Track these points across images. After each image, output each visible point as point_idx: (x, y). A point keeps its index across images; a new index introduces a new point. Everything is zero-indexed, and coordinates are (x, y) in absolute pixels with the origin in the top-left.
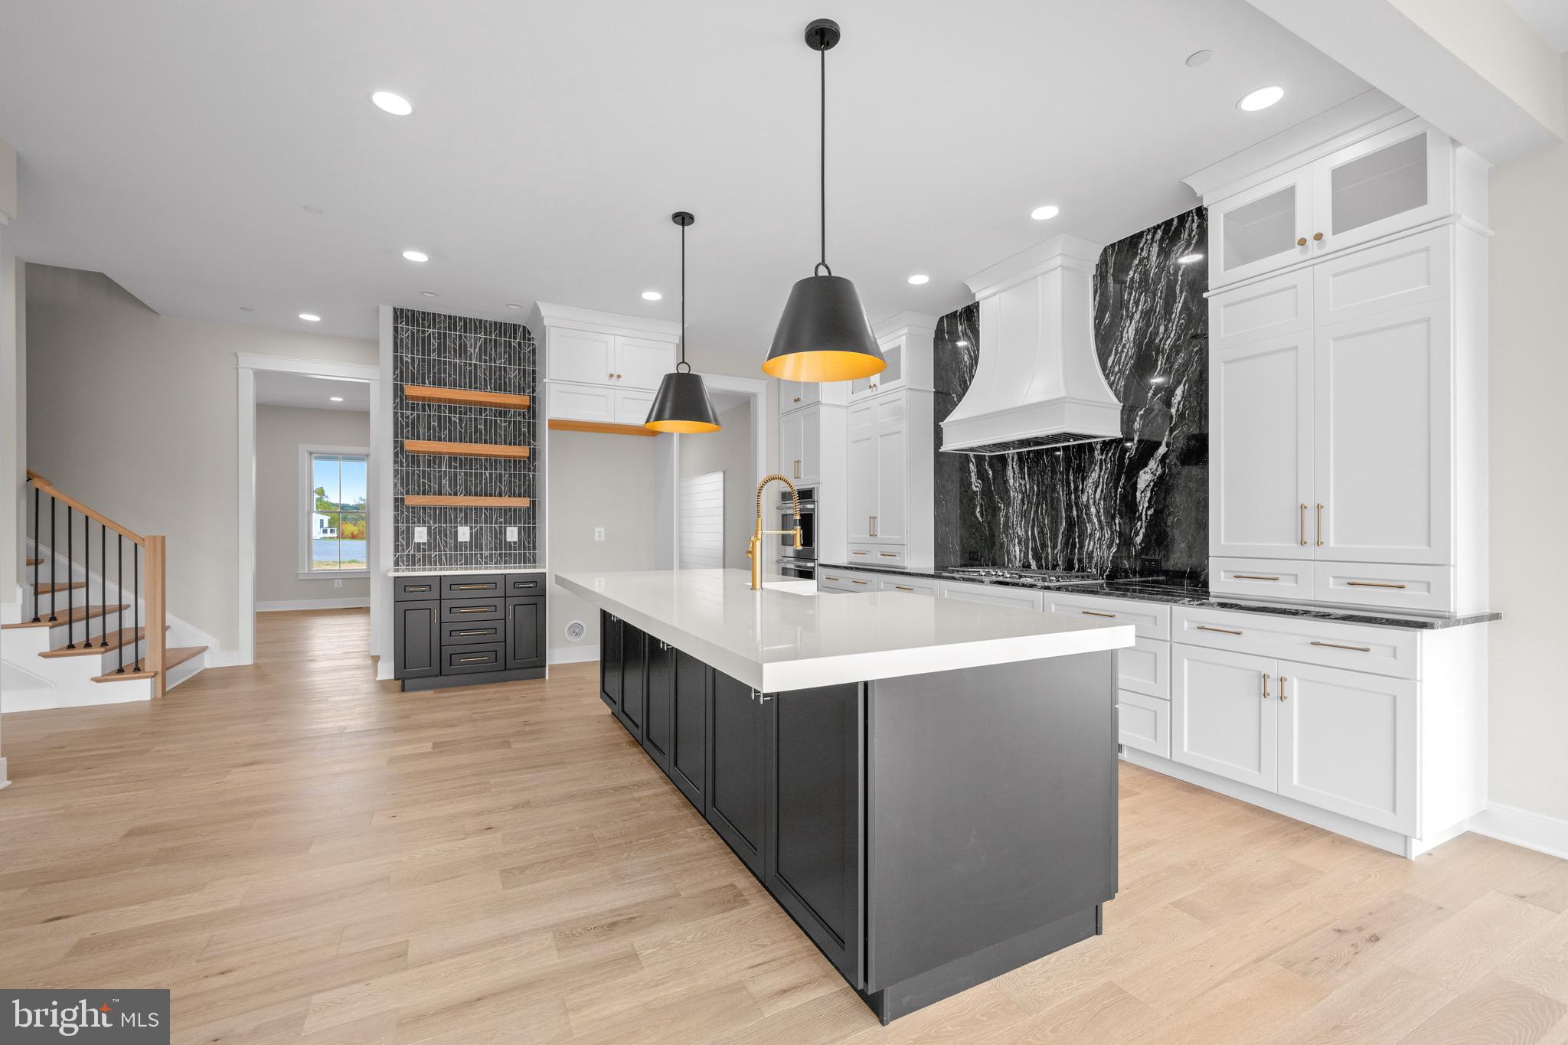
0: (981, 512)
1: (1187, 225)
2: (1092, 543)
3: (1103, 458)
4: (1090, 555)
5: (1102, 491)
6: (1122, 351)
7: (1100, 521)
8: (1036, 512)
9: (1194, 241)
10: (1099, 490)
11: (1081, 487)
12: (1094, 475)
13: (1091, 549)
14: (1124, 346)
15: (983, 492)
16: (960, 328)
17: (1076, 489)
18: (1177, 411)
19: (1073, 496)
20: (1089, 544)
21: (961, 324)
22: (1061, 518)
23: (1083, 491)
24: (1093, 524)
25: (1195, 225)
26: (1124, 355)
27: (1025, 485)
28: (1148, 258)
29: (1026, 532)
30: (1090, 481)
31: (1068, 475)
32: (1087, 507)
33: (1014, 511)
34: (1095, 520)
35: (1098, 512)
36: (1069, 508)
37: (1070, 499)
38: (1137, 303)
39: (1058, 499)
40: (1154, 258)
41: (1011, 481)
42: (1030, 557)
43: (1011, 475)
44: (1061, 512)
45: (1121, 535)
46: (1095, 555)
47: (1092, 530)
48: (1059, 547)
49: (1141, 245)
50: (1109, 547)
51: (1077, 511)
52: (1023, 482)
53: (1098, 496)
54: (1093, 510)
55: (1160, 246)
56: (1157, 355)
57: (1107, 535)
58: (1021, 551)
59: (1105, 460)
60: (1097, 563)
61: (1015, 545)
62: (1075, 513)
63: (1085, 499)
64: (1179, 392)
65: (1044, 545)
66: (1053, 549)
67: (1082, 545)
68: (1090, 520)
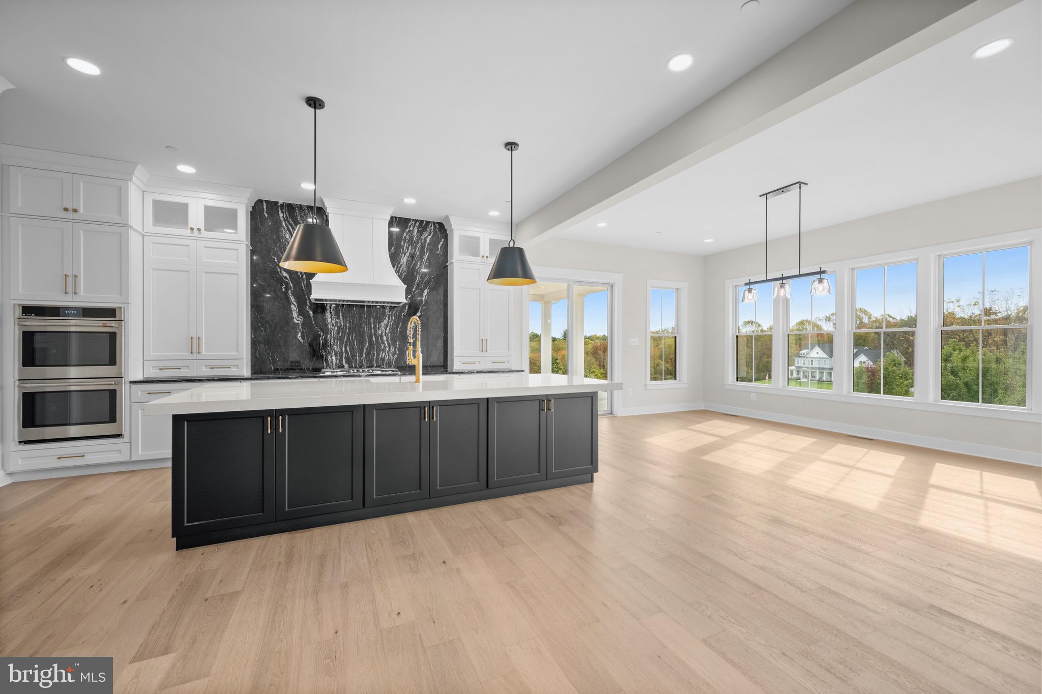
0: (303, 337)
1: (430, 226)
2: (384, 354)
3: (391, 313)
4: (383, 359)
5: (390, 329)
6: (400, 267)
7: (388, 343)
8: (348, 338)
9: (432, 234)
10: (388, 329)
11: (377, 326)
12: (385, 321)
13: (383, 356)
14: (401, 265)
15: (304, 324)
16: (281, 215)
17: (375, 327)
18: (425, 299)
19: (373, 331)
20: (382, 354)
21: (282, 212)
22: (366, 341)
23: (379, 329)
24: (385, 344)
25: (432, 228)
26: (401, 269)
27: (340, 323)
28: (413, 231)
29: (341, 349)
30: (383, 324)
31: (370, 320)
32: (382, 336)
33: (331, 337)
34: (386, 343)
35: (387, 339)
36: (370, 337)
37: (371, 332)
38: (408, 248)
39: (364, 332)
40: (416, 233)
41: (329, 320)
42: (344, 362)
43: (329, 316)
44: (365, 338)
45: (399, 349)
46: (386, 359)
47: (384, 347)
48: (364, 356)
49: (410, 224)
50: (393, 355)
51: (375, 338)
52: (339, 321)
53: (387, 331)
54: (385, 338)
55: (418, 229)
56: (417, 274)
57: (392, 350)
58: (336, 359)
59: (391, 315)
60: (387, 363)
61: (332, 356)
62: (374, 339)
63: (380, 332)
64: (426, 291)
65: (354, 356)
66: (360, 357)
67: (378, 355)
68: (383, 342)
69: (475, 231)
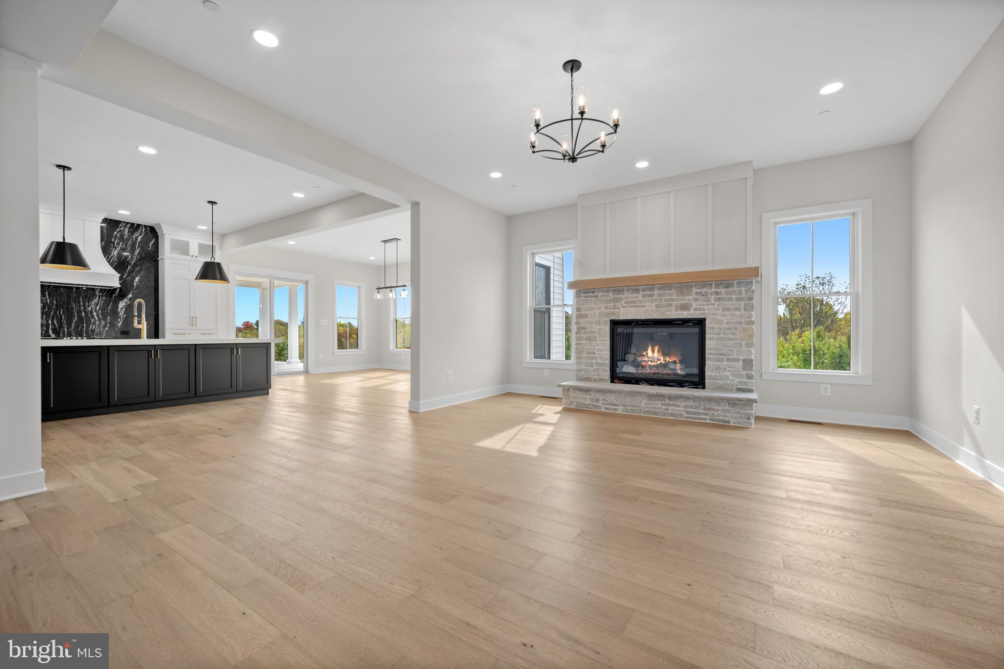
1: (141, 228)
2: (94, 326)
3: (101, 294)
5: (100, 307)
6: (111, 258)
7: (99, 318)
9: (143, 234)
10: (98, 307)
11: (87, 304)
12: (96, 301)
13: (93, 328)
14: (112, 257)
17: (84, 305)
18: (137, 284)
19: (82, 308)
20: (92, 327)
22: (75, 316)
23: (88, 306)
24: (95, 319)
25: (143, 230)
26: (112, 260)
28: (124, 231)
30: (93, 302)
31: (79, 299)
32: (91, 312)
34: (96, 318)
35: (98, 314)
36: (79, 312)
37: (80, 308)
38: (118, 244)
39: (72, 308)
40: (127, 232)
44: (74, 313)
45: (110, 323)
46: (96, 330)
47: (94, 321)
48: (73, 328)
49: (120, 225)
50: (104, 327)
51: (85, 313)
53: (98, 308)
54: (95, 314)
55: (129, 229)
56: (128, 264)
57: (103, 323)
59: (102, 296)
60: (97, 333)
62: (83, 314)
63: (90, 309)
64: (137, 279)
65: (61, 327)
66: (68, 329)
67: (88, 327)
68: (93, 317)
69: (184, 236)
